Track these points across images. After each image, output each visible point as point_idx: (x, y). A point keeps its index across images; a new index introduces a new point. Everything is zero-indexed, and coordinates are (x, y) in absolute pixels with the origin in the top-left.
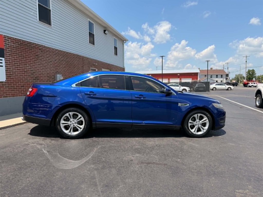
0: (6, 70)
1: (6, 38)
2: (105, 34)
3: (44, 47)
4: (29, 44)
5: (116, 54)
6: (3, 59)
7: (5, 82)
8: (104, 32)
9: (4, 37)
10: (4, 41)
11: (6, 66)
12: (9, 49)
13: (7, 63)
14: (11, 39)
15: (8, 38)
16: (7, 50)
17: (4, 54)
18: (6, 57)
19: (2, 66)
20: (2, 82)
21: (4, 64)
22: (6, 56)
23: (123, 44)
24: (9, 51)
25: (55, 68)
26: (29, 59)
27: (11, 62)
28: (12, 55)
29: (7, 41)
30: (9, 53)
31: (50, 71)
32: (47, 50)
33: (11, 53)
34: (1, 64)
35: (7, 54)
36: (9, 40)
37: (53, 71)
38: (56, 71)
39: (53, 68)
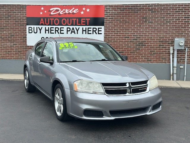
0: (104, 37)
1: (107, 7)
4: (135, 6)
6: (103, 27)
9: (105, 7)
10: (105, 11)
11: (105, 34)
12: (110, 16)
13: (107, 30)
14: (113, 7)
15: (109, 7)
16: (107, 18)
17: (104, 22)
19: (101, 34)
22: (106, 24)
24: (109, 18)
25: (176, 30)
26: (132, 24)
27: (110, 29)
28: (113, 22)
29: (108, 10)
30: (110, 20)
31: (166, 34)
32: (162, 8)
33: (111, 20)
34: (100, 32)
35: (107, 22)
36: (111, 8)
37: (172, 34)
38: (178, 34)
39: (172, 30)
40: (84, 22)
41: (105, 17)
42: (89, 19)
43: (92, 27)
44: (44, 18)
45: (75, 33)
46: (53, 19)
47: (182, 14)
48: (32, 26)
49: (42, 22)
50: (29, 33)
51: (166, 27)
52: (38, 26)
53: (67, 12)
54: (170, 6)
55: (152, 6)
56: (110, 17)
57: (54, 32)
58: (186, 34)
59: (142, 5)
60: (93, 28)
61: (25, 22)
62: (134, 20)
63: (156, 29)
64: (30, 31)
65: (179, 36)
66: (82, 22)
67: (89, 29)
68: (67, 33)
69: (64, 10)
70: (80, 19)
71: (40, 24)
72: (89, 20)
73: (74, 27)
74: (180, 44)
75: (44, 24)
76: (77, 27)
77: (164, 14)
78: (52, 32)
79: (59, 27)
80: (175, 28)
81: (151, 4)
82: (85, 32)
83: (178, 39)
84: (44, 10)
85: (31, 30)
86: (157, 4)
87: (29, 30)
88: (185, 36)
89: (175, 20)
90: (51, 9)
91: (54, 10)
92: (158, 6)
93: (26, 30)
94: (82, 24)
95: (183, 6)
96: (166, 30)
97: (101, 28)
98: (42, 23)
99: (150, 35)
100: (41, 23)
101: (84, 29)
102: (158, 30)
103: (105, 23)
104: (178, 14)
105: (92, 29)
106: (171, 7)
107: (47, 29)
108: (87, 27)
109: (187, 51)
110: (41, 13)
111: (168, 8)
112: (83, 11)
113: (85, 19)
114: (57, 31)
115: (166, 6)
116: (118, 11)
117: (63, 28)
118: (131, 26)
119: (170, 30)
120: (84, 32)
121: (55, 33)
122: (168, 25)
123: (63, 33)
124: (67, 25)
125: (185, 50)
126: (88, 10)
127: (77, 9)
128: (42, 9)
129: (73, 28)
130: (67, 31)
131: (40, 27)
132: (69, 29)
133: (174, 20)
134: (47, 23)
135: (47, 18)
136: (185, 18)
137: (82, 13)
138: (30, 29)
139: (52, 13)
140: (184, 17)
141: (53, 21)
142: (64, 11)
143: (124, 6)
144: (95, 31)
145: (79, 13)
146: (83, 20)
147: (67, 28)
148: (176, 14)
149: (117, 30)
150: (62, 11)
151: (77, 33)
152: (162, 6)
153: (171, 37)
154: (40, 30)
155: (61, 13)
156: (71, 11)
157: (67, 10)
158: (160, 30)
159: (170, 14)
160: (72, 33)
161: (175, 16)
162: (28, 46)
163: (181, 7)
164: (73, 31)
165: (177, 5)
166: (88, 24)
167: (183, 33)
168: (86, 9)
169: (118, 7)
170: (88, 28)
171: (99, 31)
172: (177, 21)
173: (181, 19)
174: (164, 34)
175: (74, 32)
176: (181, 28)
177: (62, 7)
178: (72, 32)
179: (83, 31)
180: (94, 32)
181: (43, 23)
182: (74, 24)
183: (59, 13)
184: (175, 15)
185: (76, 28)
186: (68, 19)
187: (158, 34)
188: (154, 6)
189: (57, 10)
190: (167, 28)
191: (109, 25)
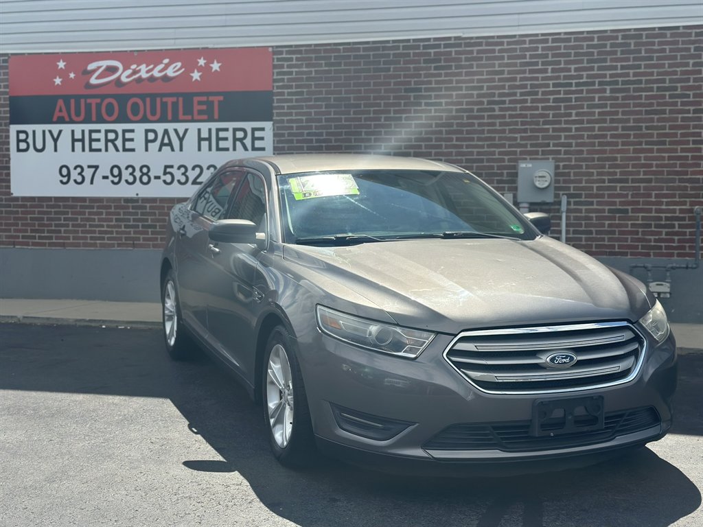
1: (281, 53)
4: (378, 49)
6: (268, 125)
9: (274, 53)
10: (275, 67)
11: (275, 149)
12: (291, 87)
13: (283, 135)
14: (300, 52)
15: (288, 52)
16: (282, 94)
17: (272, 108)
18: (278, 118)
21: (268, 142)
22: (279, 115)
24: (289, 94)
25: (525, 131)
26: (369, 112)
27: (295, 131)
28: (301, 107)
29: (286, 64)
30: (291, 101)
31: (489, 146)
32: (472, 52)
33: (297, 101)
34: (258, 144)
35: (283, 108)
36: (294, 56)
37: (510, 146)
38: (532, 145)
39: (511, 131)
40: (204, 107)
41: (275, 91)
42: (221, 98)
43: (231, 125)
44: (66, 99)
45: (173, 150)
46: (98, 100)
47: (545, 71)
48: (29, 128)
49: (61, 111)
50: (19, 150)
51: (490, 121)
52: (47, 127)
53: (144, 75)
54: (502, 44)
55: (438, 46)
56: (294, 90)
57: (101, 145)
58: (563, 145)
59: (401, 44)
60: (235, 130)
61: (5, 112)
62: (375, 98)
63: (455, 128)
64: (23, 146)
65: (537, 153)
66: (196, 108)
67: (222, 134)
68: (147, 150)
69: (134, 67)
70: (188, 97)
71: (55, 119)
72: (219, 101)
73: (170, 127)
74: (537, 184)
75: (67, 119)
76: (181, 127)
77: (481, 73)
78: (93, 147)
79: (119, 127)
80: (523, 123)
81: (436, 39)
82: (207, 143)
83: (530, 165)
84: (68, 69)
85: (25, 141)
86: (456, 38)
87: (19, 141)
88: (559, 152)
89: (522, 94)
90: (91, 67)
91: (100, 67)
92: (459, 45)
93: (8, 143)
94: (196, 117)
95: (546, 41)
96: (489, 131)
97: (263, 129)
98: (61, 114)
99: (433, 151)
100: (57, 114)
101: (205, 134)
102: (461, 132)
103: (275, 111)
104: (531, 71)
105: (229, 134)
106: (505, 47)
107: (78, 136)
108: (214, 126)
109: (564, 207)
110: (58, 81)
111: (494, 51)
112: (200, 69)
113: (205, 98)
114: (113, 141)
115: (488, 44)
116: (320, 65)
117: (132, 131)
118: (366, 119)
119: (503, 131)
120: (205, 144)
121: (107, 150)
122: (497, 113)
123: (133, 150)
124: (144, 120)
125: (559, 203)
126: (216, 66)
127: (179, 64)
128: (61, 65)
129: (166, 132)
130: (147, 141)
131: (55, 128)
132: (151, 136)
133: (515, 94)
134: (78, 114)
135: (78, 98)
136: (555, 85)
137: (196, 75)
138: (22, 136)
139: (93, 81)
140: (551, 82)
141: (99, 106)
142: (135, 72)
143: (341, 47)
144: (241, 140)
145: (186, 76)
146: (200, 103)
147: (147, 131)
148: (524, 72)
149: (316, 134)
150: (129, 72)
151: (181, 149)
152: (468, 45)
153: (506, 158)
154: (55, 140)
155: (124, 79)
156: (160, 72)
157: (144, 66)
158: (468, 132)
159: (502, 72)
160: (164, 148)
161: (522, 79)
162: (17, 199)
163: (540, 46)
164: (166, 141)
165: (527, 39)
166: (216, 117)
167: (551, 142)
168: (210, 61)
169: (319, 51)
170: (218, 130)
171: (254, 139)
172: (529, 98)
173: (541, 90)
174: (482, 147)
175: (170, 144)
176: (545, 123)
177: (127, 58)
178: (162, 144)
179: (200, 139)
180: (238, 143)
181: (64, 114)
182: (170, 118)
183: (119, 79)
184: (518, 76)
185: (176, 131)
186: (148, 100)
187: (461, 147)
188: (446, 46)
189: (112, 70)
190: (493, 124)
191: (288, 118)
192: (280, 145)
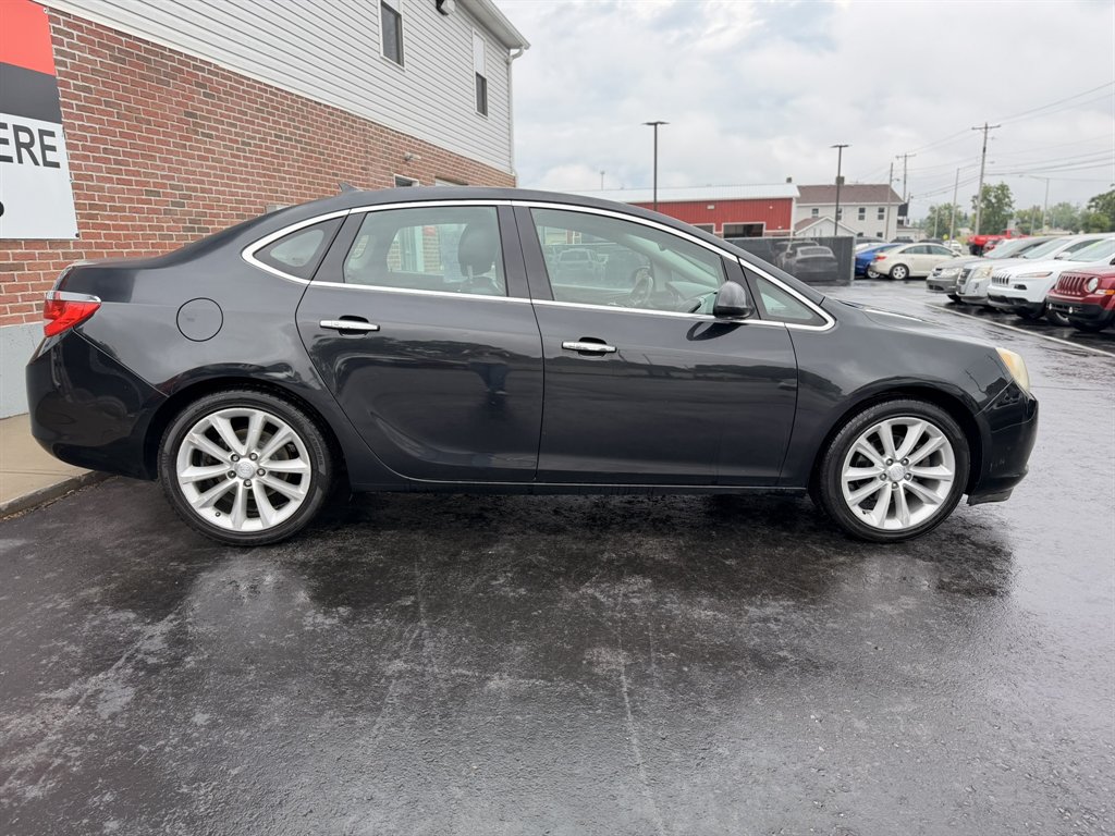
0: (75, 187)
1: (58, 21)
2: (443, 13)
3: (217, 71)
4: (157, 54)
5: (483, 108)
7: (76, 244)
8: (438, 8)
9: (51, 18)
10: (52, 40)
11: (71, 166)
12: (75, 78)
13: (76, 147)
14: (80, 28)
15: (67, 24)
16: (67, 85)
17: (58, 104)
18: (67, 121)
19: (57, 165)
20: (63, 243)
21: (61, 155)
22: (69, 115)
23: (508, 63)
24: (76, 87)
25: (265, 176)
26: (159, 133)
27: (89, 144)
28: (92, 111)
29: (65, 40)
30: (79, 98)
31: (247, 188)
32: (226, 85)
33: (86, 99)
35: (71, 106)
36: (74, 32)
37: (258, 190)
38: (269, 190)
39: (257, 174)
41: (58, 78)
47: (269, 120)
55: (204, 70)
56: (80, 83)
60: (17, 129)
65: (272, 198)
77: (234, 111)
80: (263, 168)
81: (201, 61)
92: (218, 75)
95: (267, 91)
96: (245, 173)
97: (52, 134)
99: (213, 188)
104: (262, 118)
106: (246, 88)
111: (239, 89)
116: (105, 56)
118: (158, 141)
119: (253, 174)
122: (248, 155)
140: (273, 132)
143: (123, 39)
148: (258, 118)
149: (113, 153)
152: (224, 77)
159: (246, 114)
161: (257, 124)
163: (264, 94)
167: (278, 189)
169: (100, 35)
173: (268, 138)
174: (243, 188)
180: (23, 150)
184: (256, 121)
187: (231, 186)
188: (209, 71)
191: (81, 123)
192: (76, 162)
